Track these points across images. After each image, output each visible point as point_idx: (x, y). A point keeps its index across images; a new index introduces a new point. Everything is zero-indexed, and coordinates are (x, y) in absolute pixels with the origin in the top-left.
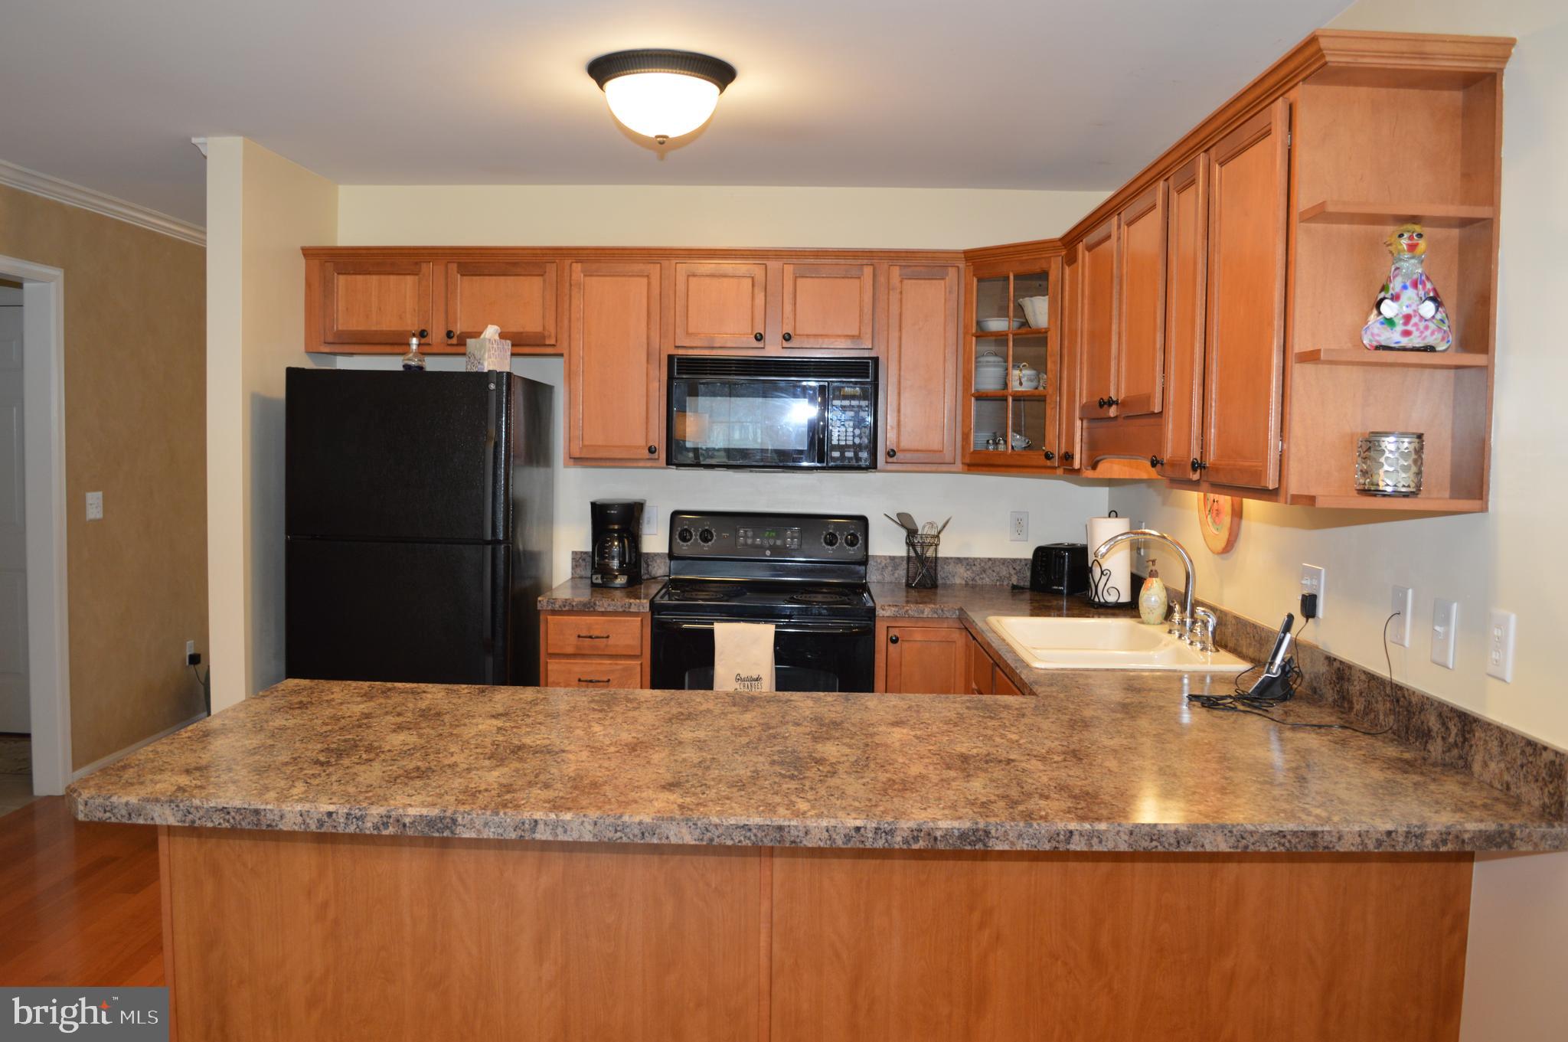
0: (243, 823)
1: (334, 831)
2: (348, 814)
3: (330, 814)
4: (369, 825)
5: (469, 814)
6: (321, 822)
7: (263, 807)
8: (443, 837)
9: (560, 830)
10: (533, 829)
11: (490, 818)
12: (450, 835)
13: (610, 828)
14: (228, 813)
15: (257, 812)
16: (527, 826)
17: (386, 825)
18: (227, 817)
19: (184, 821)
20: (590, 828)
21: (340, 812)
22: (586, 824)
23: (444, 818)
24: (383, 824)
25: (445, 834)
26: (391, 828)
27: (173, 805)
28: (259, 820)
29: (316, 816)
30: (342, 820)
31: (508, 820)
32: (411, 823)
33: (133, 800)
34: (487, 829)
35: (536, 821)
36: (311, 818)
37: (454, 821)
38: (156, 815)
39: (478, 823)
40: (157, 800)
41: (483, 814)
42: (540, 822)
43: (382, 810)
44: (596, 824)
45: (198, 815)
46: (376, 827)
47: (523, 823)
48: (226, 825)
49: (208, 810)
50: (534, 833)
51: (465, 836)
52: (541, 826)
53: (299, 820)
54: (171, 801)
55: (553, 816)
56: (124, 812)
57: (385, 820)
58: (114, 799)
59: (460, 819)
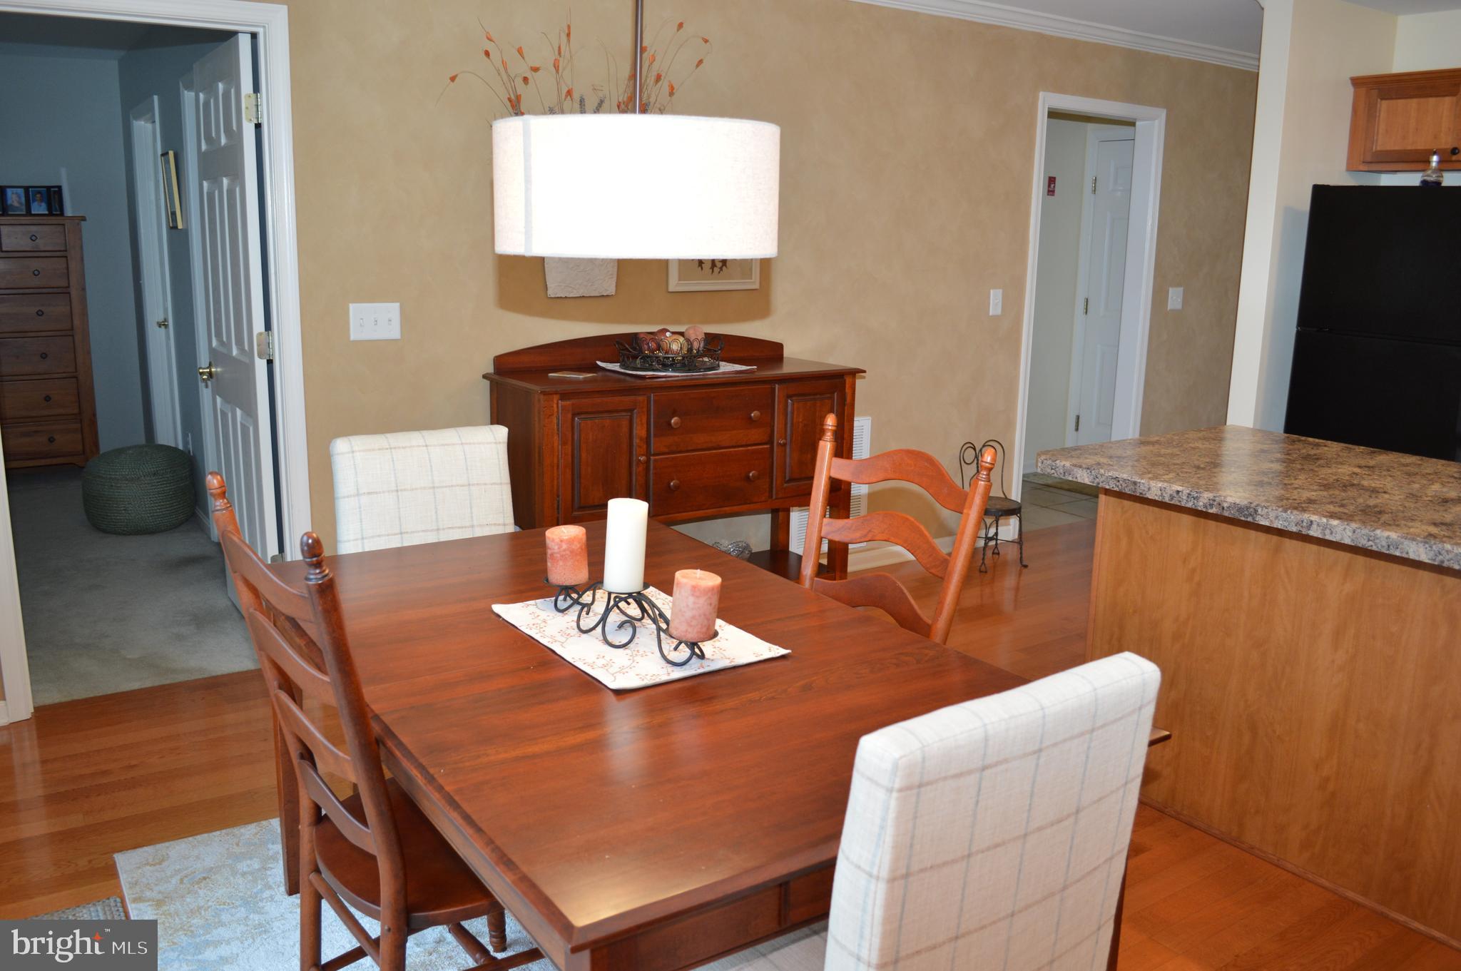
0: (1126, 489)
1: (1179, 504)
2: (1189, 494)
3: (1178, 492)
4: (1201, 504)
5: (1266, 508)
6: (1172, 497)
7: (1139, 481)
8: (1247, 521)
9: (1327, 532)
10: (1309, 527)
11: (1280, 514)
12: (1252, 521)
13: (1365, 537)
14: (1119, 481)
15: (1135, 483)
16: (1305, 524)
17: (1211, 506)
18: (1118, 484)
19: (1093, 482)
20: (1350, 534)
21: (1184, 491)
22: (1347, 531)
23: (1250, 508)
24: (1210, 505)
25: (1248, 520)
26: (1214, 508)
27: (1089, 471)
28: (1135, 489)
29: (1170, 492)
30: (1185, 498)
31: (1292, 517)
32: (1228, 508)
33: (1068, 464)
34: (1277, 521)
35: (1311, 522)
36: (1166, 493)
37: (1256, 511)
38: (1078, 476)
39: (1272, 515)
40: (1080, 467)
41: (1276, 510)
42: (1314, 523)
43: (1211, 495)
44: (1354, 532)
45: (1102, 480)
46: (1205, 506)
47: (1302, 521)
48: (1116, 489)
49: (1107, 477)
50: (1309, 530)
51: (1261, 523)
52: (1314, 526)
53: (1159, 493)
54: (1088, 469)
55: (1324, 520)
56: (1062, 471)
57: (1211, 502)
58: (1058, 462)
59: (1260, 510)
